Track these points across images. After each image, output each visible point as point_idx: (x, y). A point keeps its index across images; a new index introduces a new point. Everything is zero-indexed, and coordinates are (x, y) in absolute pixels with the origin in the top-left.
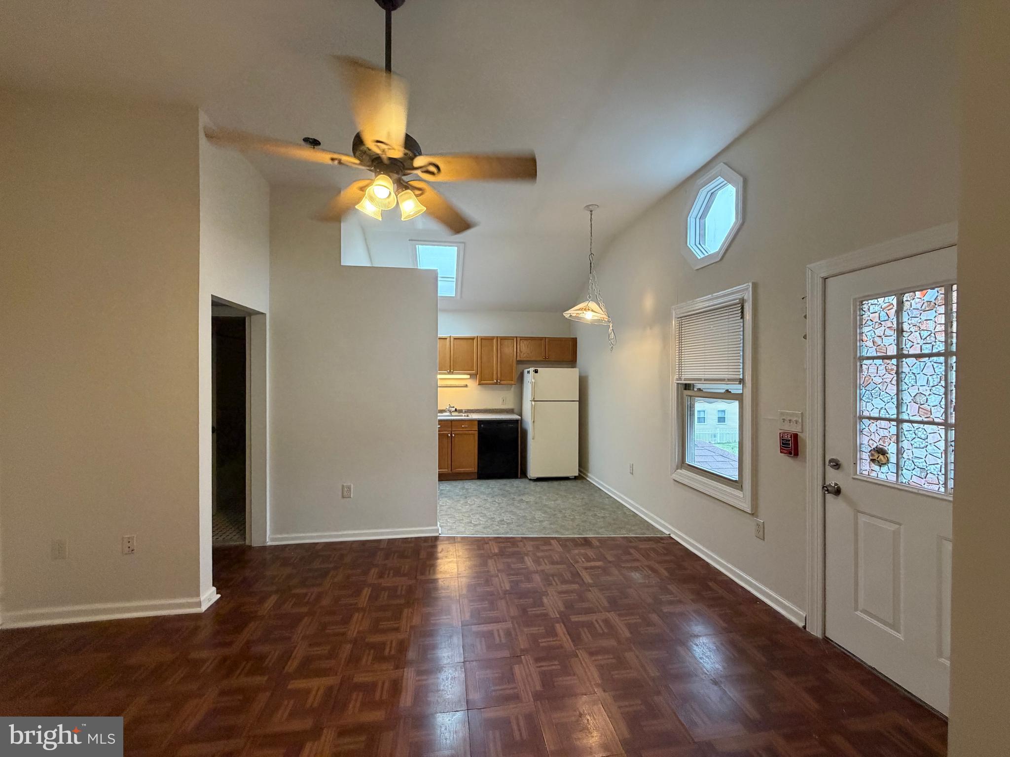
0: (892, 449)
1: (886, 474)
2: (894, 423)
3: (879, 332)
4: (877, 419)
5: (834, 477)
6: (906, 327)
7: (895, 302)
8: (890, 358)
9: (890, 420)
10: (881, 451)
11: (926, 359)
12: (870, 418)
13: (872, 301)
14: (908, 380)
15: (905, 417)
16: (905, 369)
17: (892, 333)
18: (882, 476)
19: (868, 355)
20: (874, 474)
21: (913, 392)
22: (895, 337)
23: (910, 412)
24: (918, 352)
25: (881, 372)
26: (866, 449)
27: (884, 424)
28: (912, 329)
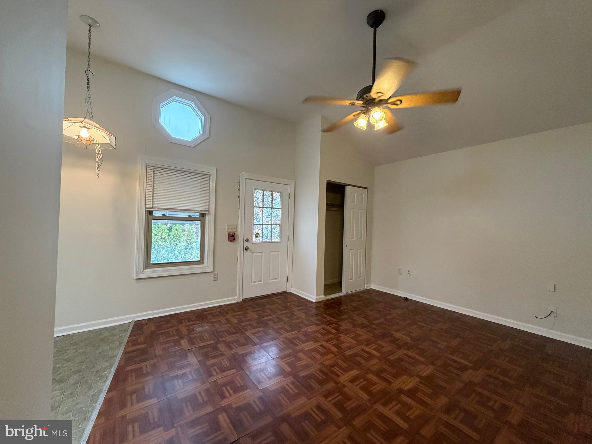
0: (260, 233)
1: (259, 240)
2: (261, 225)
3: (259, 200)
4: (257, 225)
5: (247, 245)
6: (264, 200)
7: (262, 192)
8: (261, 207)
9: (260, 225)
10: (258, 234)
11: (268, 209)
12: (256, 225)
13: (258, 191)
14: (265, 214)
15: (264, 224)
16: (264, 211)
17: (262, 201)
18: (258, 241)
19: (256, 206)
20: (256, 241)
21: (266, 217)
22: (262, 202)
23: (265, 222)
24: (267, 207)
25: (259, 211)
26: (255, 234)
27: (259, 226)
28: (266, 201)
